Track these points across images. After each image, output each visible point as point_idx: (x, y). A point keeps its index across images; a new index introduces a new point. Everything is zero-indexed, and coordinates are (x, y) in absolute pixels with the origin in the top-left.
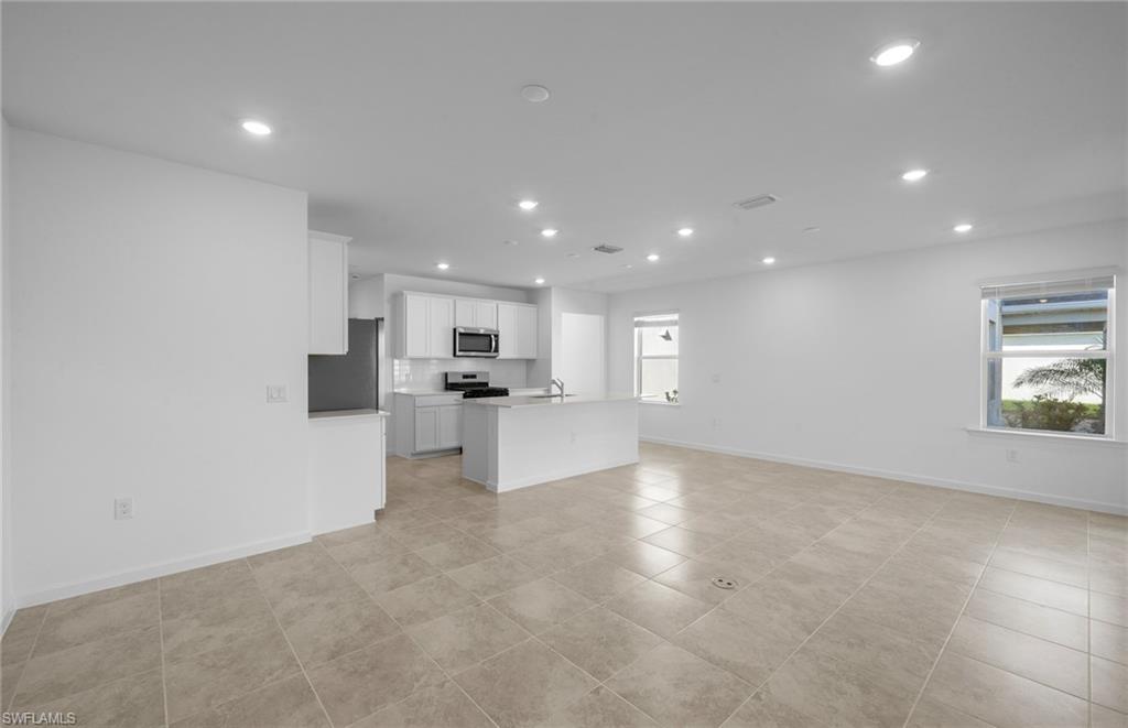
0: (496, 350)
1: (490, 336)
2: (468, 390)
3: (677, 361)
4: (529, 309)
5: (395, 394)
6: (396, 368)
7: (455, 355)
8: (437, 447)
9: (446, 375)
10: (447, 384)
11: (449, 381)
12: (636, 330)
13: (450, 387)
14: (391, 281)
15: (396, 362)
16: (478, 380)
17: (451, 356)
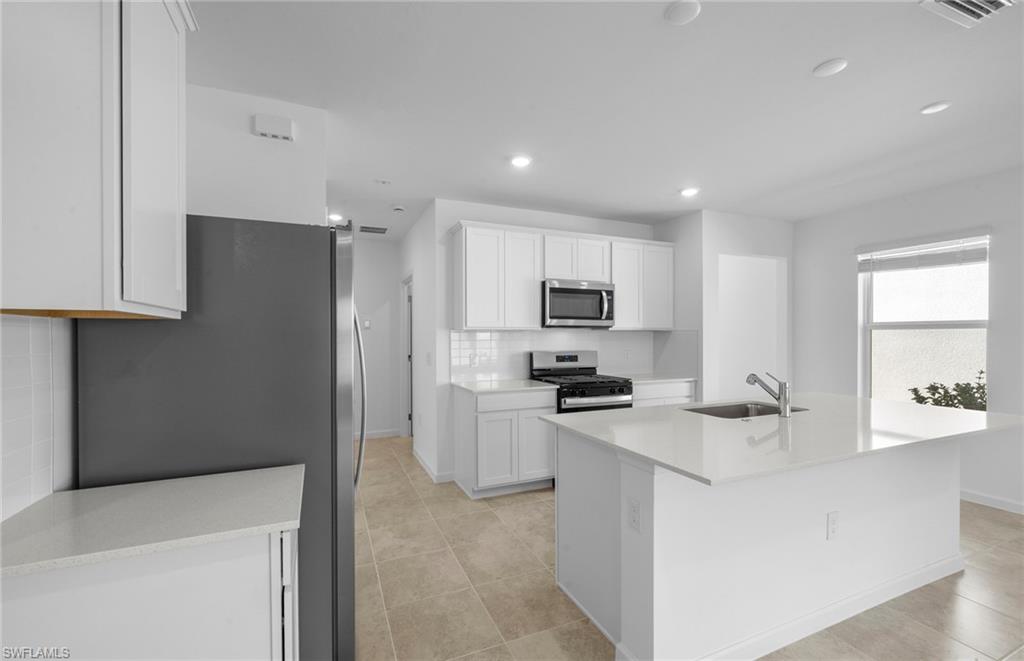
0: (610, 317)
1: (599, 293)
2: (566, 380)
3: (985, 330)
4: (659, 251)
5: (452, 386)
6: (454, 345)
7: (543, 324)
8: (514, 479)
9: (531, 355)
10: (532, 370)
11: (536, 365)
12: (861, 277)
13: (537, 376)
14: (446, 209)
15: (454, 336)
16: (580, 364)
17: (537, 325)
